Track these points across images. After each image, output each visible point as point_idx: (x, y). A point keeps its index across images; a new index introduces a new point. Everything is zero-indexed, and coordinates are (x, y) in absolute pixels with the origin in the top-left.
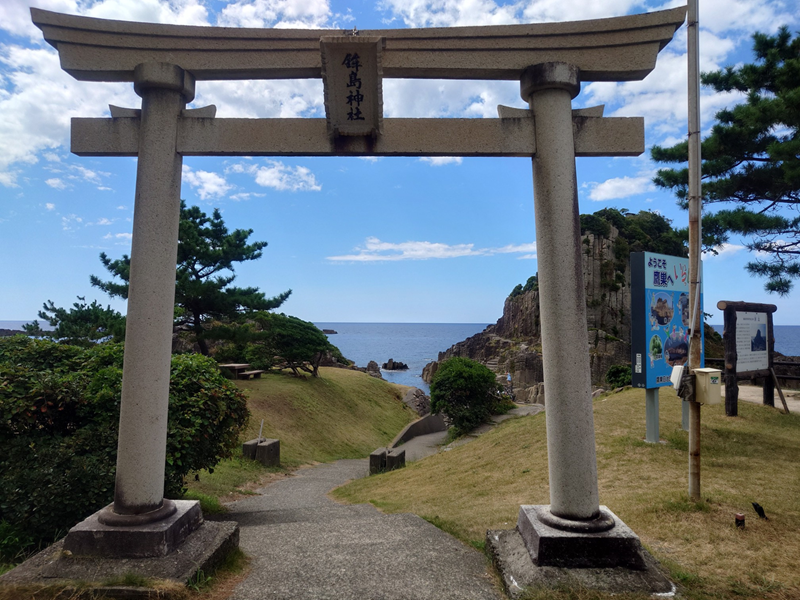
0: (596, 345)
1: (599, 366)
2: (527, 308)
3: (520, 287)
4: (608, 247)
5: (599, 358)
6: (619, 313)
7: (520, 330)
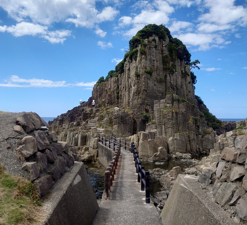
0: (173, 104)
1: (177, 119)
2: (110, 89)
3: (103, 78)
4: (166, 46)
5: (176, 113)
6: (175, 88)
7: (107, 101)
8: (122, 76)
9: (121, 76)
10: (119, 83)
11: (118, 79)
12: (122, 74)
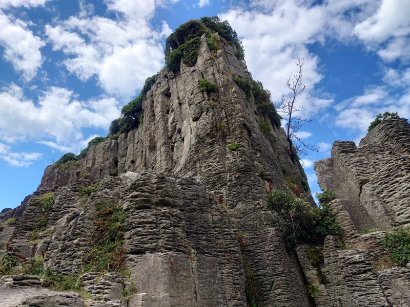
8: (128, 138)
9: (126, 137)
10: (120, 152)
11: (117, 145)
12: (130, 134)
